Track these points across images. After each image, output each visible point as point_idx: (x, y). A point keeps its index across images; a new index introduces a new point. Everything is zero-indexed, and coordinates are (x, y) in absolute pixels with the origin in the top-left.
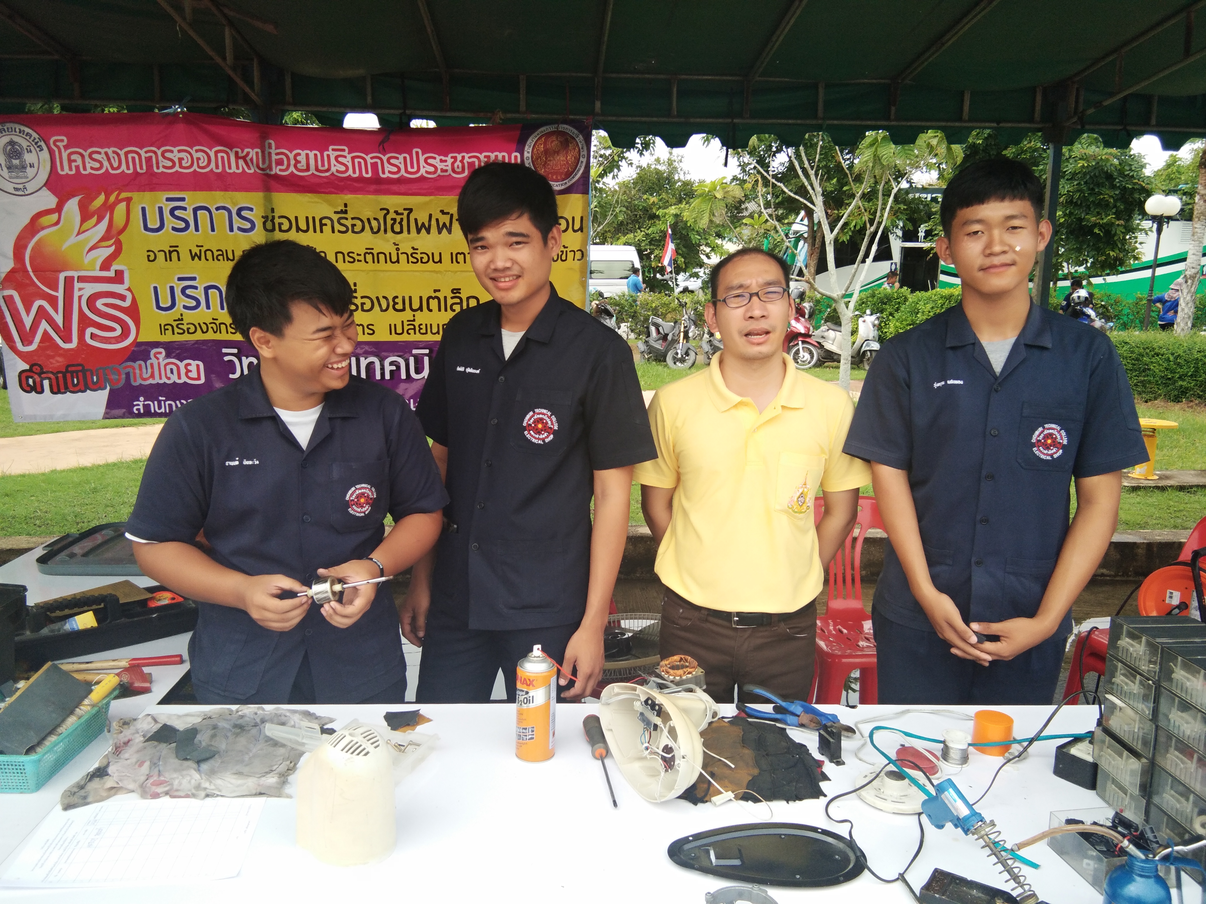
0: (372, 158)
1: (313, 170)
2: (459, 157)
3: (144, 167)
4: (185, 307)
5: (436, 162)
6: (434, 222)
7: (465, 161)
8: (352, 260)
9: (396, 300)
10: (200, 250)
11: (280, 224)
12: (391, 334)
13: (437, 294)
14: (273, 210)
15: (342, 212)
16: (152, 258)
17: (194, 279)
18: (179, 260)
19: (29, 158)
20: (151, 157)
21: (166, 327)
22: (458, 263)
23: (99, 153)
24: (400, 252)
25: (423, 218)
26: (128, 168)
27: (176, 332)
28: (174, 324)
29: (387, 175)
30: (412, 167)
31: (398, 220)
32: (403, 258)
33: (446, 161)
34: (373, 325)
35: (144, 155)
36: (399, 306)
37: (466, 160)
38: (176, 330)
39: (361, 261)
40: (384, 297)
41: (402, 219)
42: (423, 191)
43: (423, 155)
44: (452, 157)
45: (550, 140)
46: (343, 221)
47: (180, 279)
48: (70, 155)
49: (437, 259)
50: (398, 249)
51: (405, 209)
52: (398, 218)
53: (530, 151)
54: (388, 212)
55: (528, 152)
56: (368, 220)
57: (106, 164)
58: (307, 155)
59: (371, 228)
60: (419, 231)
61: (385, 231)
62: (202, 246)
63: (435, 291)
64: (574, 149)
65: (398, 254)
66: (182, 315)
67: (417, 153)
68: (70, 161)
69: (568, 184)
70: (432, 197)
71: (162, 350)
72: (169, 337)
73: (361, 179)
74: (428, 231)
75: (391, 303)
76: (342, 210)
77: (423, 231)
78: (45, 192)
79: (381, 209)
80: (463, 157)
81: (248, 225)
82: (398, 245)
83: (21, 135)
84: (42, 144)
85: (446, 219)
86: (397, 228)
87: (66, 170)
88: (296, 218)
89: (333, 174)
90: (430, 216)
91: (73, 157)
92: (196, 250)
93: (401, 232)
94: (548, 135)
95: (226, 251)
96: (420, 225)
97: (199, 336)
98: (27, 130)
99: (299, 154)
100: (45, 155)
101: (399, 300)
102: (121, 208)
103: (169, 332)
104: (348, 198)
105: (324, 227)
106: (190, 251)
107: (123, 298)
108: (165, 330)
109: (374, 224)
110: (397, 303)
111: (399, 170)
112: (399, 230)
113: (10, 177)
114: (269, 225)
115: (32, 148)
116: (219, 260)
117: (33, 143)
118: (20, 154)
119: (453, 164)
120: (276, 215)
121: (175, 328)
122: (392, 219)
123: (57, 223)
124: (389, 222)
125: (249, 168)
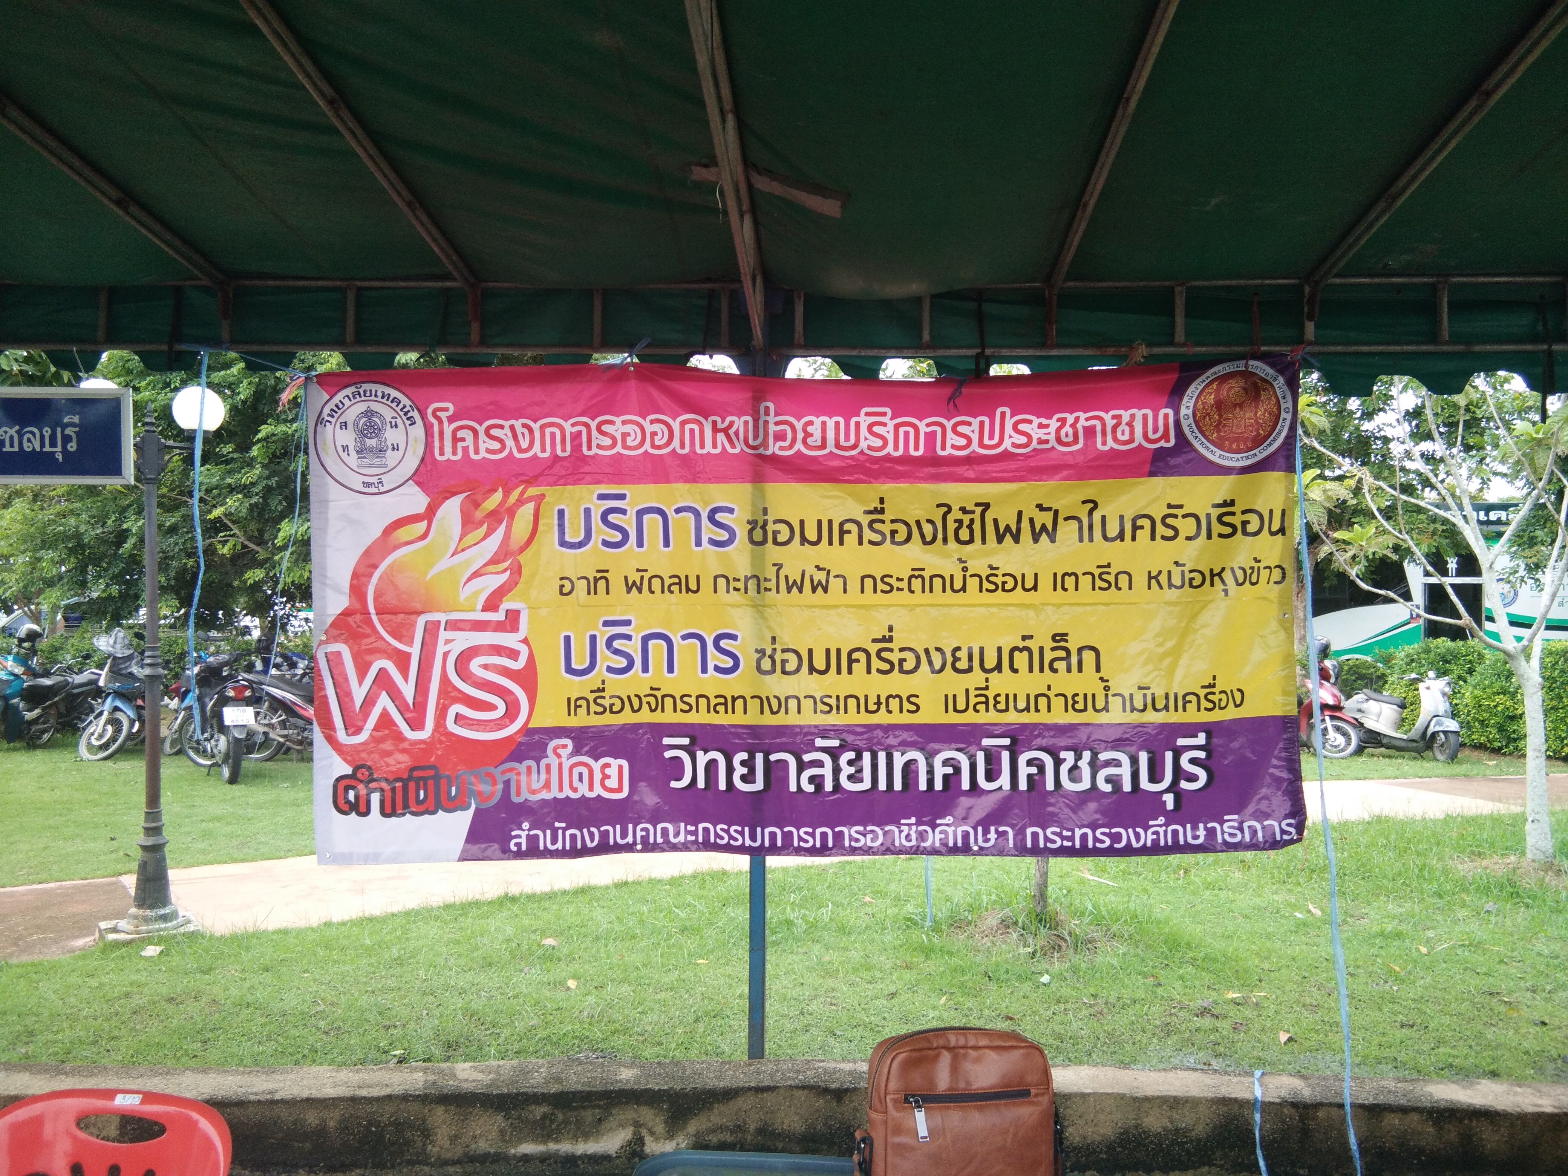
0: (928, 425)
1: (831, 447)
2: (1070, 418)
3: (568, 448)
4: (610, 669)
5: (1032, 428)
6: (1025, 524)
7: (1079, 426)
8: (888, 588)
9: (958, 654)
10: (642, 577)
11: (775, 533)
12: (947, 711)
13: (1028, 643)
14: (765, 511)
15: (875, 511)
16: (565, 590)
17: (628, 623)
18: (608, 593)
19: (392, 436)
20: (580, 432)
21: (578, 703)
22: (1065, 590)
23: (502, 427)
24: (968, 574)
25: (1008, 518)
26: (543, 450)
27: (592, 711)
28: (591, 697)
29: (949, 451)
30: (991, 437)
31: (966, 522)
32: (972, 583)
33: (1047, 426)
34: (917, 696)
35: (569, 429)
36: (963, 665)
37: (1082, 423)
38: (594, 708)
39: (902, 590)
40: (938, 649)
41: (972, 521)
42: (1005, 475)
43: (1012, 417)
44: (1058, 420)
45: (1226, 386)
46: (876, 526)
47: (606, 624)
48: (454, 432)
49: (1029, 584)
50: (965, 569)
51: (977, 505)
52: (966, 519)
53: (1191, 405)
54: (950, 509)
55: (1188, 407)
56: (918, 523)
57: (510, 443)
58: (824, 424)
59: (923, 536)
60: (1000, 539)
61: (945, 540)
62: (646, 571)
63: (1024, 638)
64: (1270, 399)
65: (964, 576)
66: (603, 682)
67: (1003, 414)
68: (455, 440)
69: (1260, 457)
70: (1023, 484)
71: (569, 742)
72: (581, 719)
73: (906, 459)
74: (1016, 538)
75: (950, 659)
76: (876, 508)
77: (1008, 537)
78: (412, 489)
79: (939, 506)
80: (1077, 419)
81: (724, 536)
82: (965, 562)
83: (384, 400)
84: (415, 414)
85: (1046, 518)
86: (964, 534)
87: (448, 455)
88: (802, 522)
89: (862, 452)
90: (1020, 513)
91: (460, 434)
92: (635, 577)
93: (971, 541)
94: (1223, 379)
95: (687, 577)
96: (1002, 529)
97: (627, 717)
98: (394, 393)
99: (811, 423)
100: (418, 431)
101: (963, 654)
102: (526, 512)
103: (582, 711)
104: (886, 488)
105: (846, 536)
106: (626, 578)
107: (513, 654)
108: (577, 707)
109: (928, 529)
110: (959, 659)
111: (969, 440)
112: (967, 538)
113: (359, 466)
114: (758, 535)
115: (399, 420)
116: (672, 592)
117: (402, 414)
118: (379, 430)
119: (1058, 430)
120: (770, 518)
121: (592, 703)
122: (956, 521)
123: (424, 536)
124: (951, 526)
125: (733, 446)
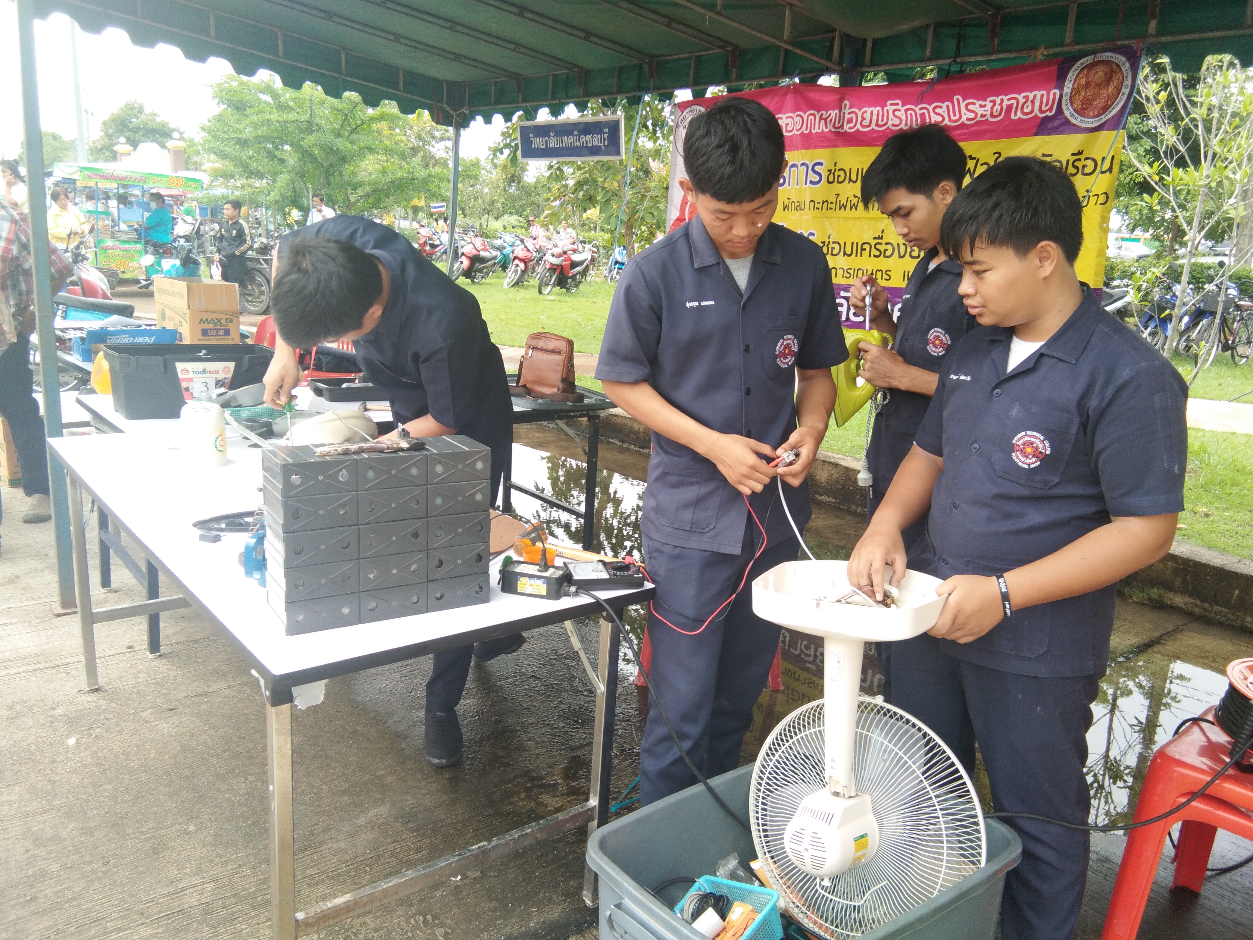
0: (920, 109)
1: (874, 125)
2: (998, 100)
5: (976, 107)
7: (1004, 105)
11: (838, 176)
14: (836, 164)
30: (955, 115)
33: (985, 106)
34: (890, 271)
37: (1005, 102)
43: (963, 101)
44: (991, 101)
53: (1071, 86)
55: (1067, 88)
58: (872, 112)
62: (790, 199)
64: (1118, 79)
67: (958, 100)
69: (1104, 120)
80: (1002, 100)
81: (817, 179)
88: (851, 170)
89: (888, 128)
95: (801, 201)
99: (866, 112)
111: (943, 118)
114: (831, 178)
116: (797, 210)
119: (991, 108)
120: (837, 168)
125: (826, 127)
